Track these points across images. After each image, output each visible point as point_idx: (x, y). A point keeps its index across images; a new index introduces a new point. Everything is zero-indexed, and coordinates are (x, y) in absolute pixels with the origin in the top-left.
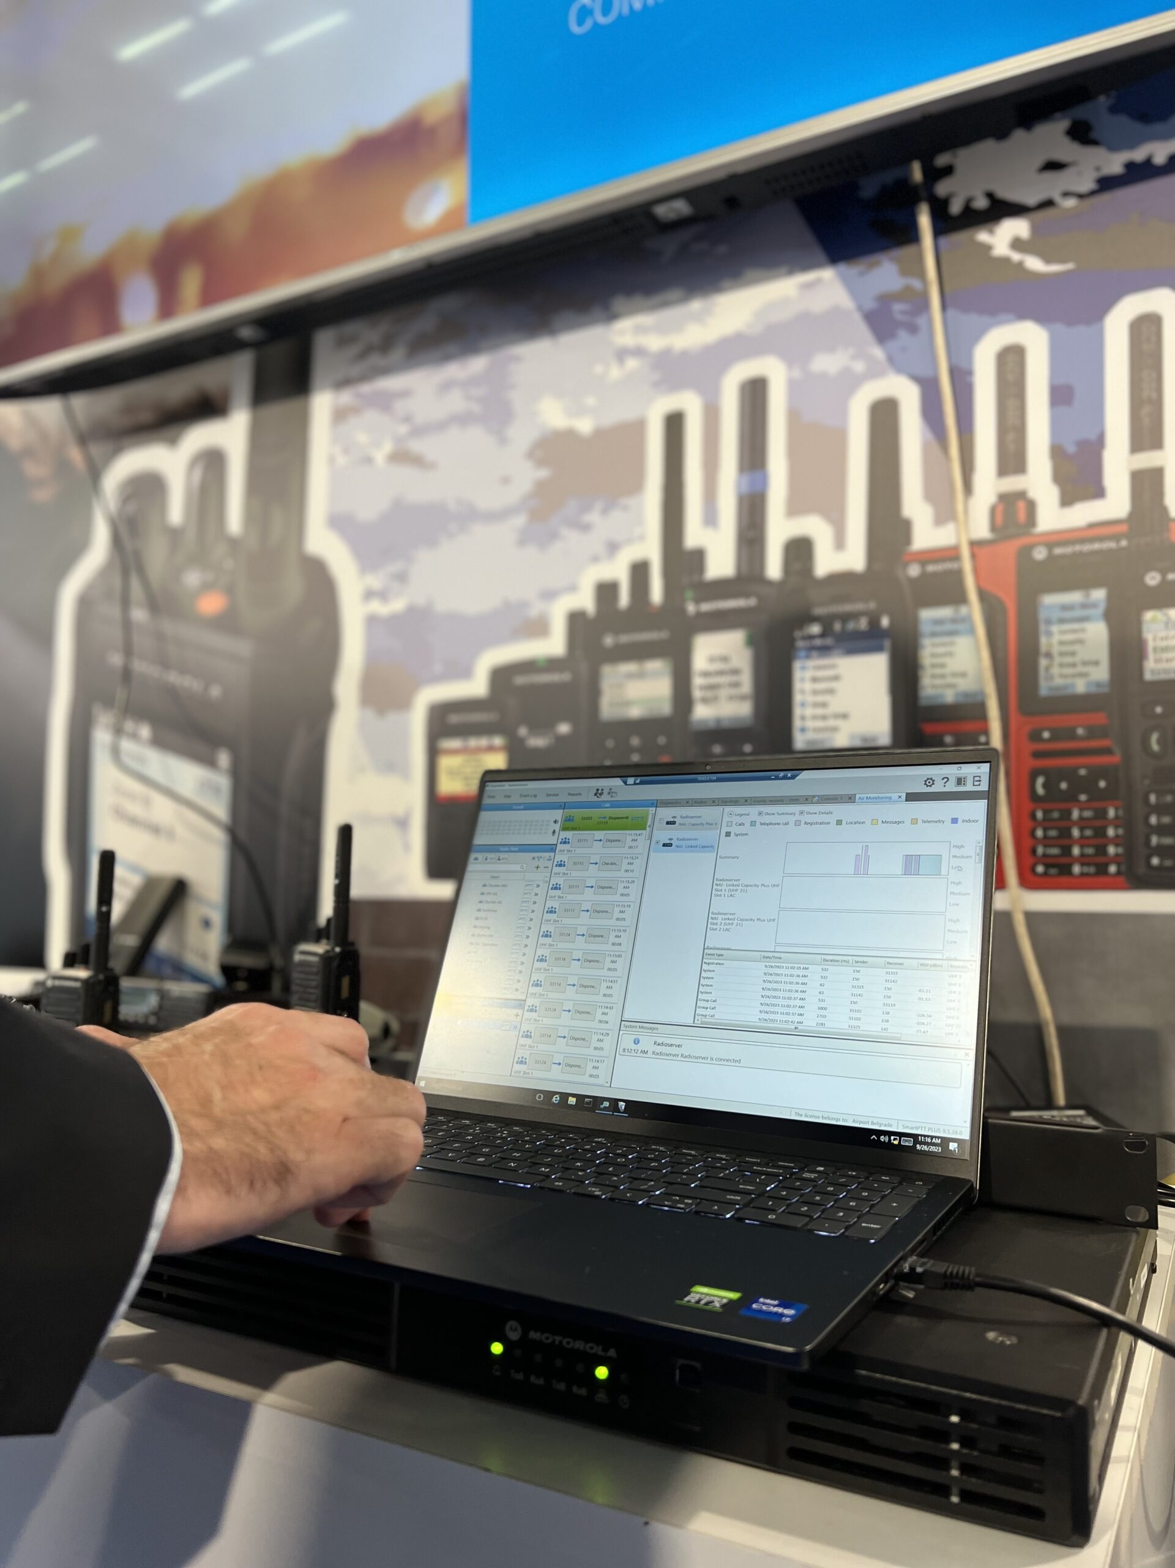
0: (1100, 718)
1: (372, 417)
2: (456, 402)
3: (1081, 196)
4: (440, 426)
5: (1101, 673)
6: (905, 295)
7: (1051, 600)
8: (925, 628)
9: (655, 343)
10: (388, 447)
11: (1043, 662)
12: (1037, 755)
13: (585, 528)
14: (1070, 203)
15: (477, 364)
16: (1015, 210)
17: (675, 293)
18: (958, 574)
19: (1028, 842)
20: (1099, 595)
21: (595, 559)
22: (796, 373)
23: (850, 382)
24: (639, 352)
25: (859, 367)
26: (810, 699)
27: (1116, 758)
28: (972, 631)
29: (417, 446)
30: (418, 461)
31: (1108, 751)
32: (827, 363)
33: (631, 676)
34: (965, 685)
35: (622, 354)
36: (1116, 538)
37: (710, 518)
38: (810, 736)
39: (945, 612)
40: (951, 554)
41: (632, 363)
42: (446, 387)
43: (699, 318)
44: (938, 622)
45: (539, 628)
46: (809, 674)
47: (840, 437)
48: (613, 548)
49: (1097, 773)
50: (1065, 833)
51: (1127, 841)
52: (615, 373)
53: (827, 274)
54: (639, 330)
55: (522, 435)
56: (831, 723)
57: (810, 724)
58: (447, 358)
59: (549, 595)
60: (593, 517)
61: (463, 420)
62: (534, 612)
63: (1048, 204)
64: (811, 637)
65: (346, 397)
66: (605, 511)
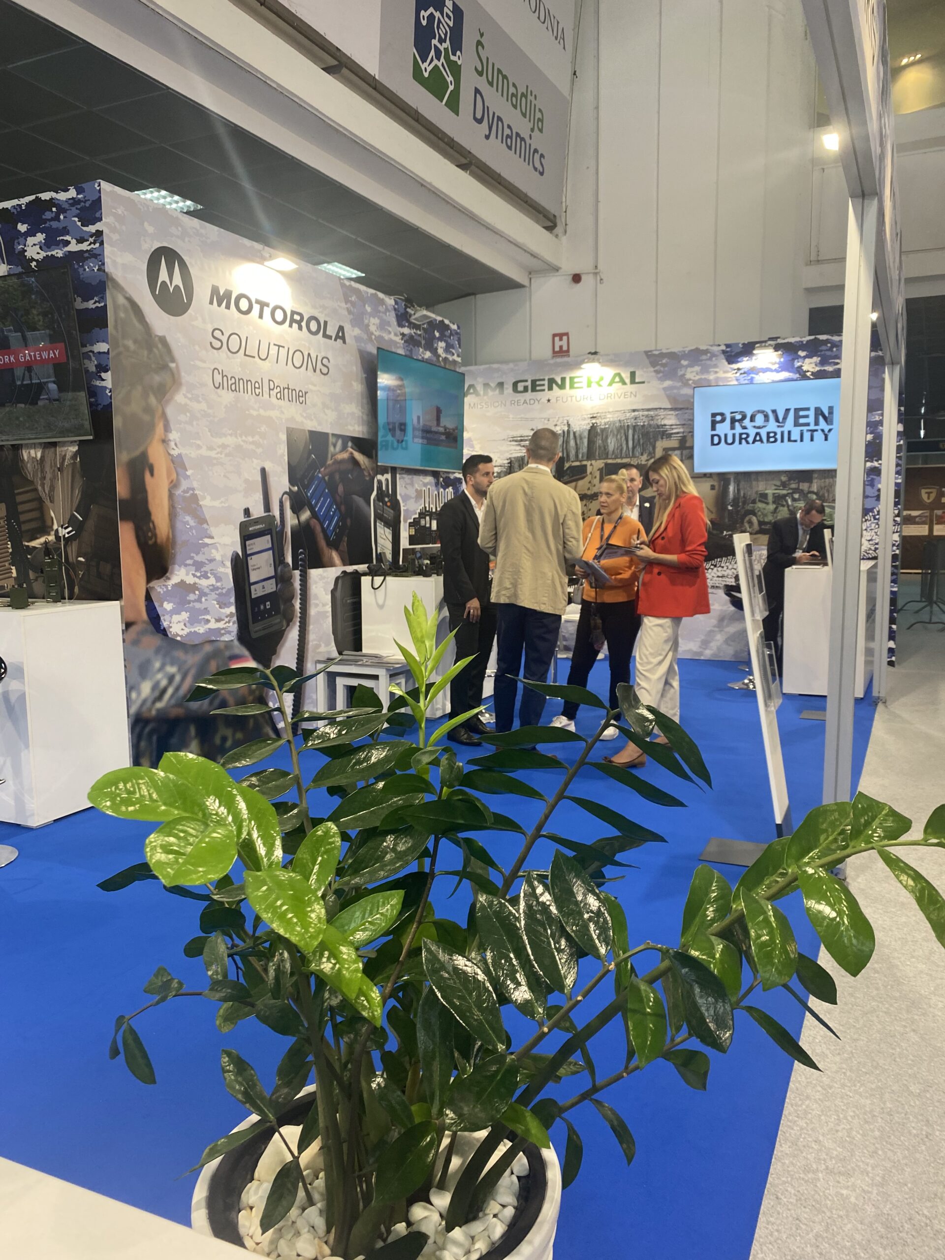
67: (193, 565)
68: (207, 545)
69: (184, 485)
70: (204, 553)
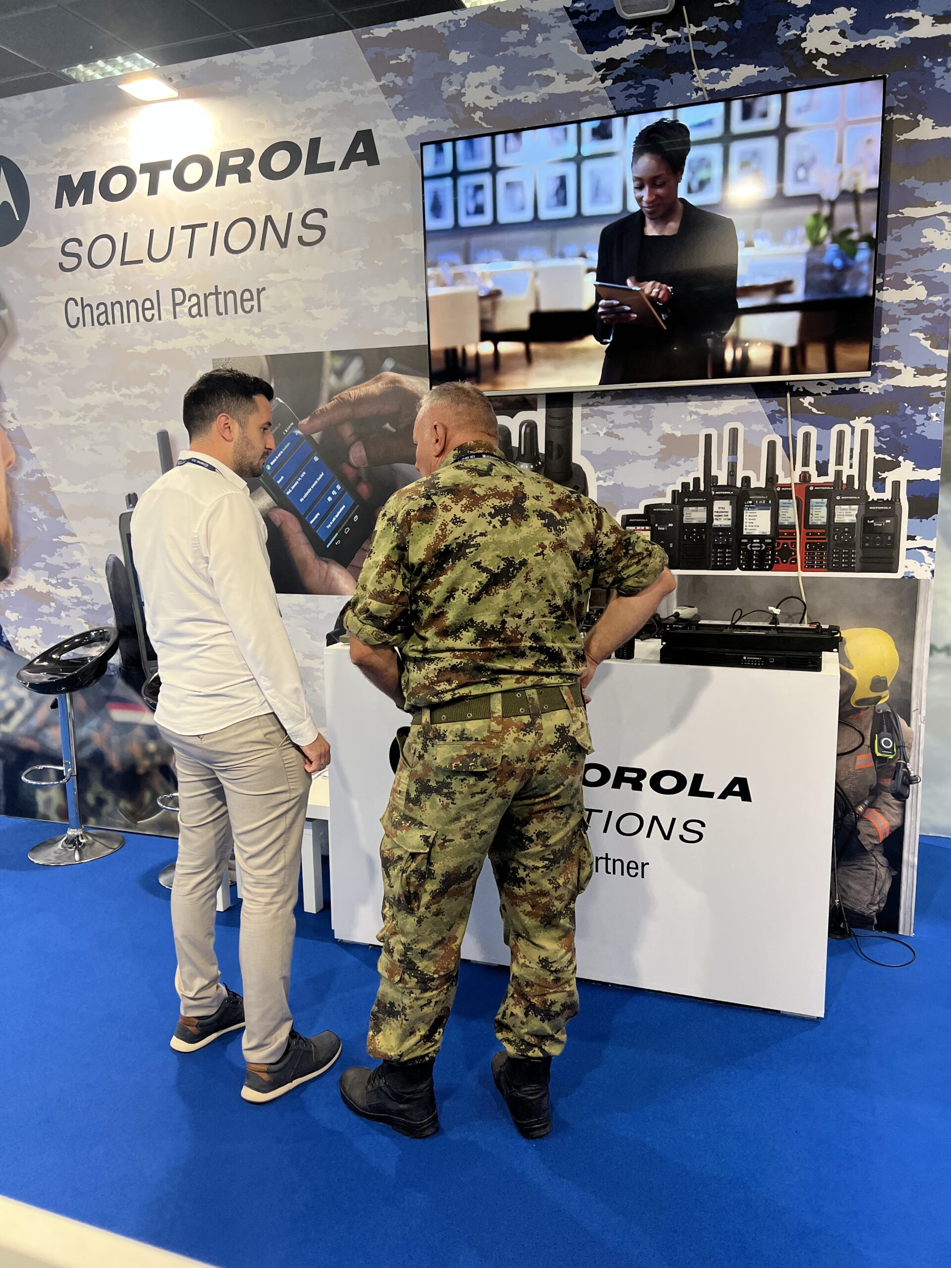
0: (824, 531)
1: (597, 418)
2: (630, 419)
3: (827, 394)
4: (626, 426)
5: (825, 520)
6: (779, 411)
7: (813, 501)
8: (781, 504)
9: (702, 412)
10: (605, 430)
11: (810, 516)
12: (807, 539)
13: (679, 465)
14: (825, 395)
15: (639, 407)
16: (811, 394)
17: (709, 397)
18: (791, 491)
19: (804, 560)
20: (825, 500)
21: (682, 475)
22: (747, 429)
23: (763, 435)
24: (696, 413)
25: (765, 430)
26: (748, 521)
27: (827, 541)
28: (793, 507)
29: (616, 431)
30: (617, 436)
31: (825, 539)
32: (756, 427)
33: (693, 511)
34: (791, 520)
35: (691, 413)
36: (831, 486)
37: (720, 468)
38: (748, 531)
39: (786, 501)
40: (790, 486)
41: (694, 417)
42: (627, 413)
43: (717, 406)
44: (784, 503)
45: (663, 494)
46: (748, 514)
47: (759, 449)
48: (688, 473)
49: (822, 544)
50: (813, 558)
51: (827, 560)
52: (688, 418)
53: (757, 401)
54: (696, 406)
55: (656, 433)
56: (754, 528)
57: (748, 528)
58: (628, 404)
59: (666, 485)
60: (681, 462)
61: (634, 425)
62: (660, 489)
63: (819, 394)
64: (749, 504)
65: (587, 410)
66: (685, 461)
67: (44, 569)
68: (66, 544)
69: (27, 466)
70: (61, 555)
